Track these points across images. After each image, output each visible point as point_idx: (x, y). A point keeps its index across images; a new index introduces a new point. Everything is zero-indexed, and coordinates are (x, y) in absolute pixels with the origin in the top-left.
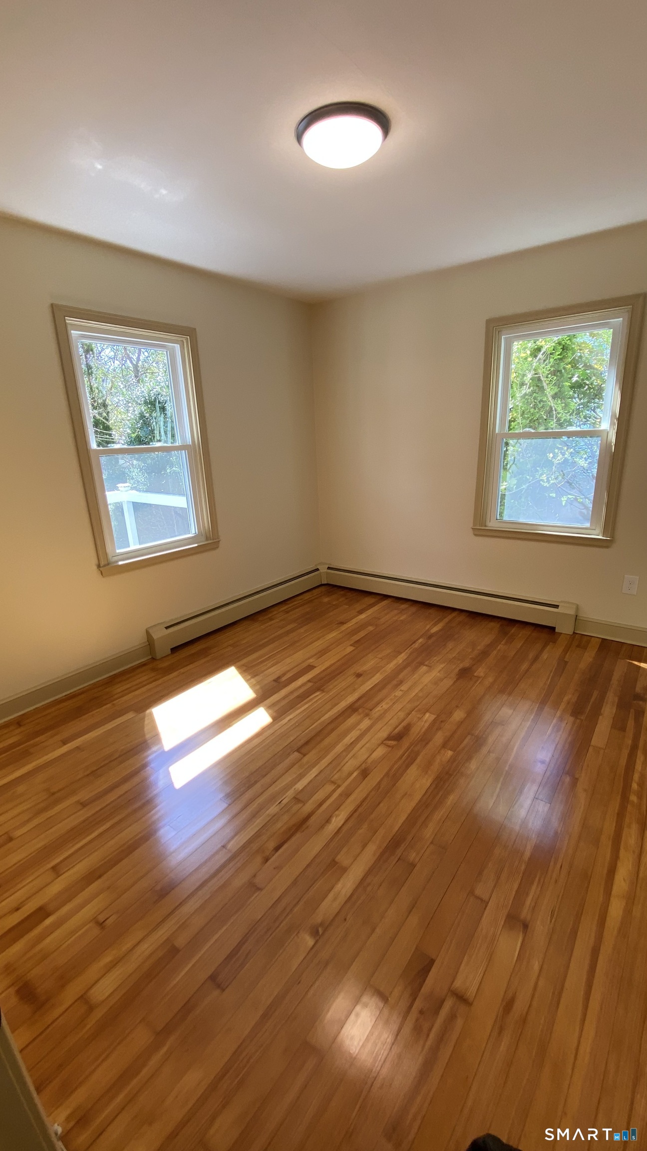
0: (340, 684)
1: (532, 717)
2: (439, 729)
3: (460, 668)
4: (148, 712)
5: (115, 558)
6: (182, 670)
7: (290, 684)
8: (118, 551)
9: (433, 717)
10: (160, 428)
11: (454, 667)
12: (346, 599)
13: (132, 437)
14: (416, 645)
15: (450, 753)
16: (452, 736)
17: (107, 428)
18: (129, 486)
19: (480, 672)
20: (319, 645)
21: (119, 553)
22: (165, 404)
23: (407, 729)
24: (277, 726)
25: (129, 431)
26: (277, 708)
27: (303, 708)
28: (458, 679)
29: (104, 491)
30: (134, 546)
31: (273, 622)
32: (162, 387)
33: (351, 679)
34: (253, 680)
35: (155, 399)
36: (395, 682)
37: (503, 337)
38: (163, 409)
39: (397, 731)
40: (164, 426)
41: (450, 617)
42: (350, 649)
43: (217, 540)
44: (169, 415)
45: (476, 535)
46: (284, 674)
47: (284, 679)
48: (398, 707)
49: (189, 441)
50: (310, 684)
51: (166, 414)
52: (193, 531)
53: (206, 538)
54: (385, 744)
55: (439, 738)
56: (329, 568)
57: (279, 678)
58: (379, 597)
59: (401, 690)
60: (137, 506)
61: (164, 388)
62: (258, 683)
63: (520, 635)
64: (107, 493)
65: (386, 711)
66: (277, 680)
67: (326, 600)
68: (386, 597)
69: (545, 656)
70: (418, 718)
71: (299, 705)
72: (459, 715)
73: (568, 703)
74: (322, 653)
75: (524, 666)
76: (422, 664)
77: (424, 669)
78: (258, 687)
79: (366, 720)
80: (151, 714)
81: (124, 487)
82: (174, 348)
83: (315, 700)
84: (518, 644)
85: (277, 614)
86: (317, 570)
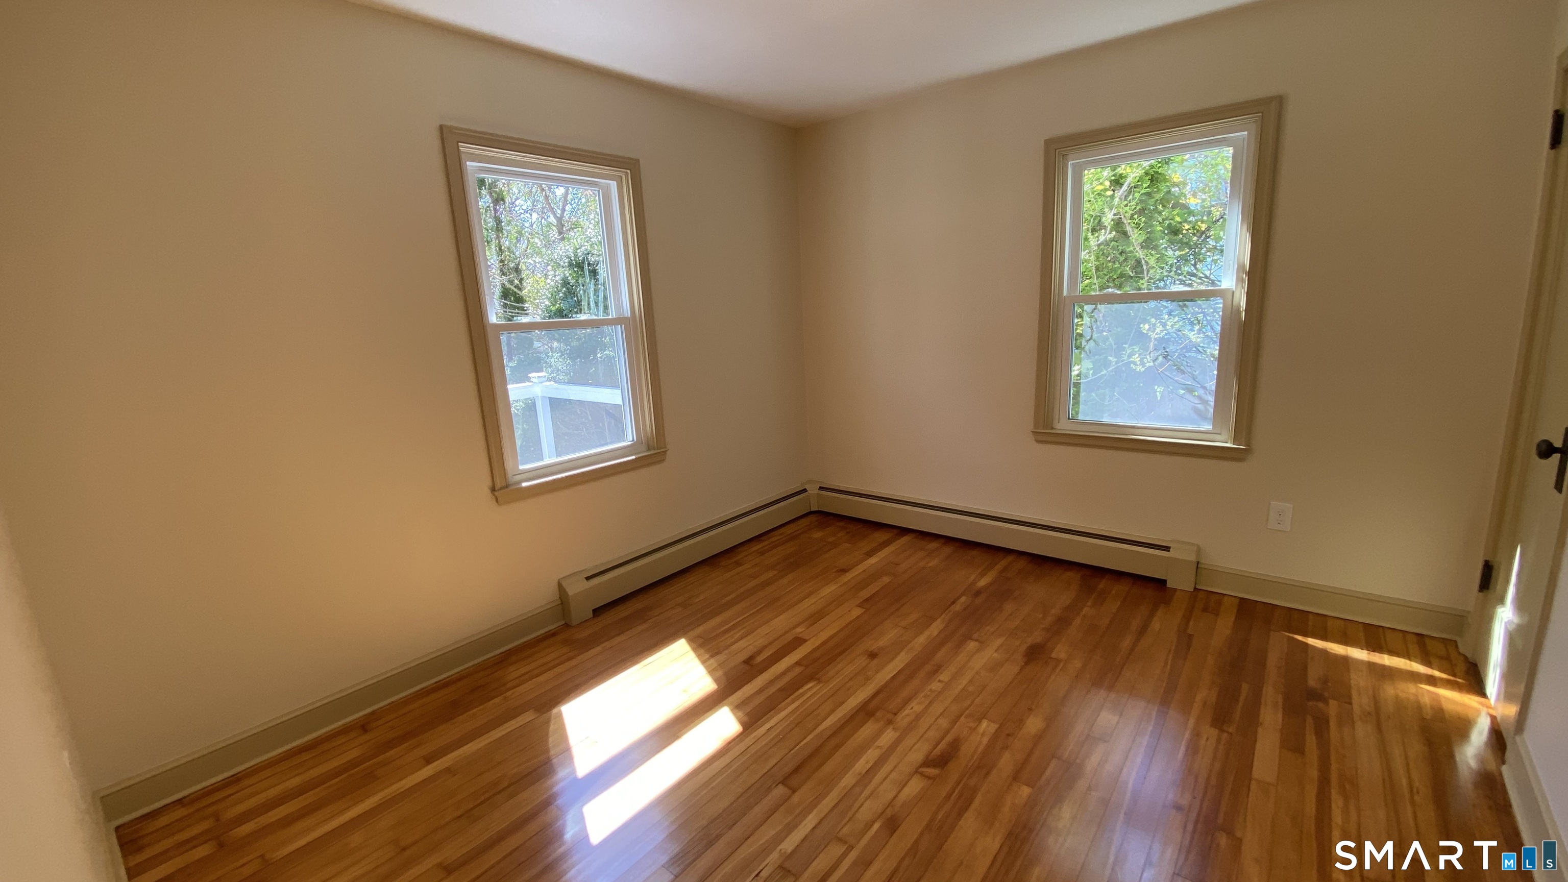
0: (846, 668)
1: (1150, 728)
2: (1005, 747)
3: (1028, 645)
4: (555, 711)
5: (518, 478)
6: (607, 644)
7: (769, 668)
8: (521, 467)
9: (993, 727)
10: (589, 298)
11: (1018, 643)
12: (848, 533)
13: (551, 311)
14: (957, 607)
15: (1026, 791)
16: (1026, 761)
17: (520, 300)
18: (545, 376)
19: (1060, 651)
20: (809, 605)
21: (523, 470)
22: (596, 266)
23: (955, 746)
24: (749, 740)
25: (547, 303)
26: (748, 709)
27: (790, 709)
28: (1027, 663)
29: (504, 383)
30: (549, 459)
31: (740, 569)
32: (593, 244)
33: (862, 661)
34: (712, 661)
35: (584, 259)
36: (928, 667)
37: (1070, 163)
38: (594, 273)
39: (937, 751)
40: (595, 295)
41: (1003, 563)
42: (857, 612)
43: (664, 450)
44: (601, 280)
45: (1038, 441)
46: (759, 652)
47: (759, 659)
48: (938, 708)
49: (628, 313)
50: (798, 670)
51: (597, 280)
52: (630, 437)
53: (649, 448)
54: (922, 774)
55: (1006, 763)
56: (821, 488)
57: (752, 658)
58: (895, 531)
59: (939, 681)
60: (556, 404)
61: (596, 244)
62: (721, 665)
63: (1113, 592)
64: (510, 387)
65: (918, 717)
66: (748, 661)
67: (818, 535)
68: (904, 531)
69: (1156, 625)
70: (970, 728)
71: (783, 704)
72: (1034, 724)
73: (1205, 703)
74: (816, 617)
75: (1127, 642)
76: (968, 637)
77: (972, 645)
78: (720, 673)
79: (888, 731)
80: (560, 715)
81: (539, 377)
82: (608, 186)
83: (810, 694)
84: (1112, 606)
85: (746, 556)
86: (805, 490)
